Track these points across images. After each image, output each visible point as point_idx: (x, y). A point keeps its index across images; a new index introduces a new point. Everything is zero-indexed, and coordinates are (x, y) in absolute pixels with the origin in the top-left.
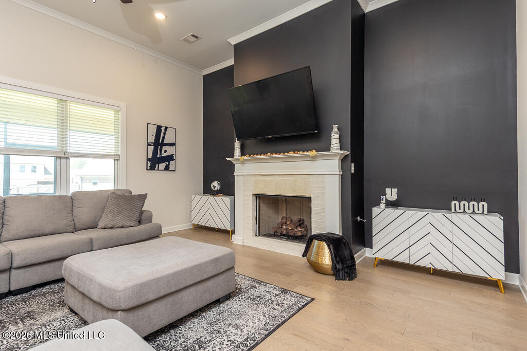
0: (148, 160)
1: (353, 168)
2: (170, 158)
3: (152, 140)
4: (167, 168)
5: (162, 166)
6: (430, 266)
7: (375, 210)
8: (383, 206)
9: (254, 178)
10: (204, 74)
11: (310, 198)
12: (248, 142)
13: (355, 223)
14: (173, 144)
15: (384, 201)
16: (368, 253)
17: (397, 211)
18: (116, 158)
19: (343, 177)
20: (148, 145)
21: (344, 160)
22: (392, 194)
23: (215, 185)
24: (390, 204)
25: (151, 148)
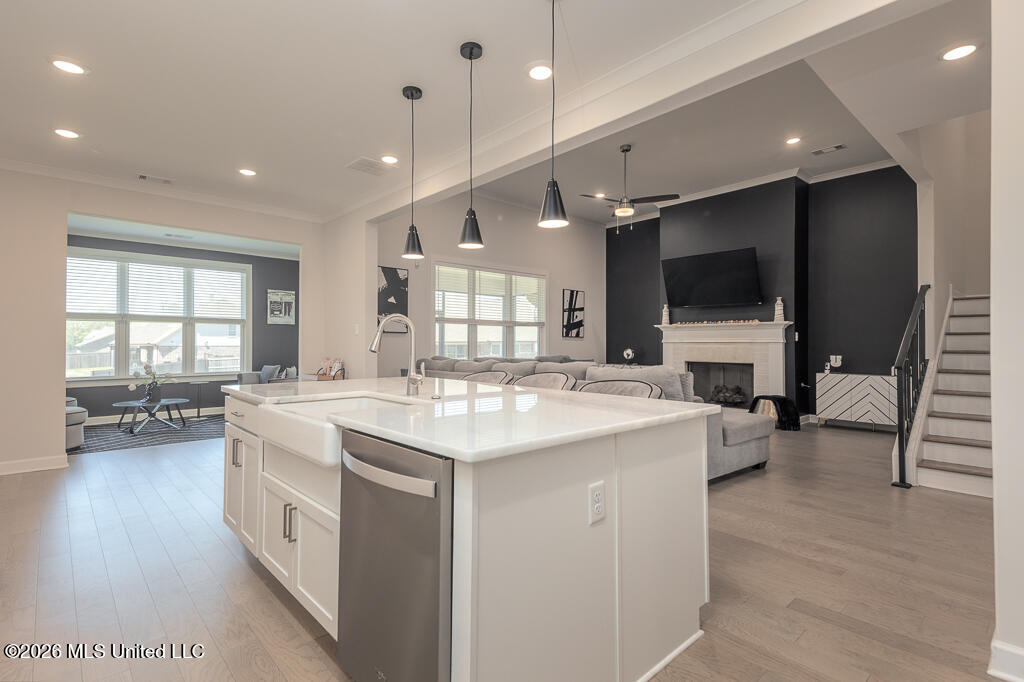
0: (564, 326)
1: (797, 337)
2: (580, 324)
3: (567, 306)
4: (578, 335)
5: (574, 332)
6: (870, 422)
7: (819, 376)
8: (827, 372)
9: (686, 346)
10: (608, 227)
11: (752, 365)
12: (677, 311)
13: (798, 388)
14: (582, 309)
15: (829, 368)
16: (812, 419)
17: (841, 376)
18: (540, 325)
19: (787, 345)
20: (564, 311)
21: (787, 330)
22: (836, 361)
23: (629, 353)
24: (834, 370)
25: (566, 314)
